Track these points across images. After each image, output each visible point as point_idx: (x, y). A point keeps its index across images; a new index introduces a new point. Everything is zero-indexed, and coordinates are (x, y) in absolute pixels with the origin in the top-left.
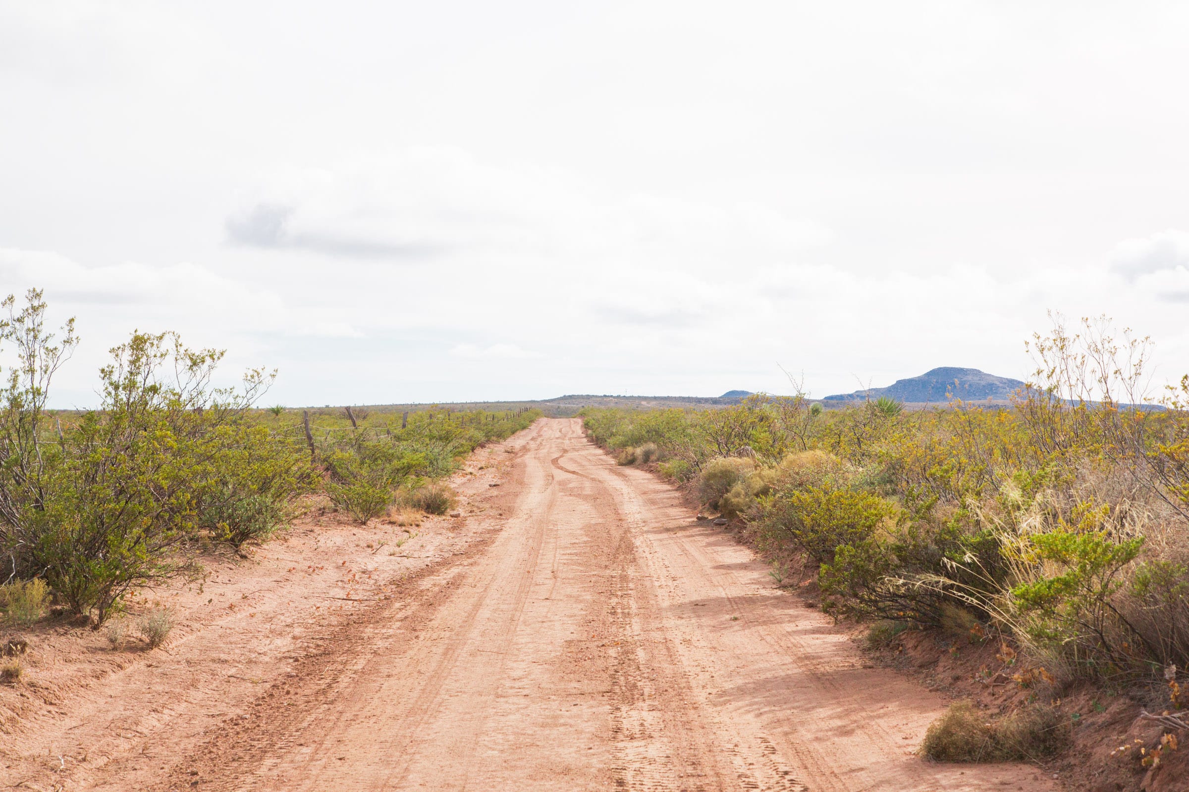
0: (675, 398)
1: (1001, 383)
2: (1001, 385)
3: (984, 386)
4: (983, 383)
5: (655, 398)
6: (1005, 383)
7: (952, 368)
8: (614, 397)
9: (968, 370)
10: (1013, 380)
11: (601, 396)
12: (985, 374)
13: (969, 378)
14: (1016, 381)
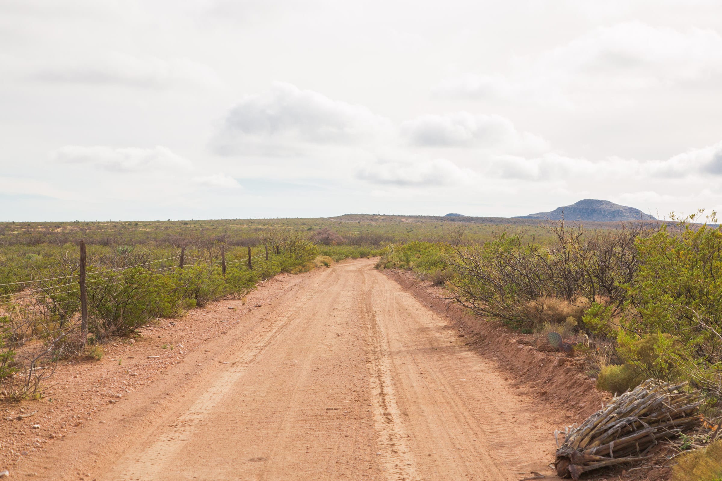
0: (424, 216)
1: (624, 210)
2: (624, 211)
3: (613, 211)
4: (612, 209)
5: (410, 217)
6: (627, 210)
7: (592, 200)
8: (381, 216)
9: (602, 201)
10: (632, 208)
11: (371, 215)
12: (614, 204)
13: (604, 206)
14: (634, 208)
